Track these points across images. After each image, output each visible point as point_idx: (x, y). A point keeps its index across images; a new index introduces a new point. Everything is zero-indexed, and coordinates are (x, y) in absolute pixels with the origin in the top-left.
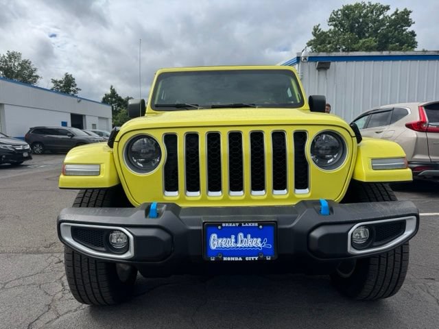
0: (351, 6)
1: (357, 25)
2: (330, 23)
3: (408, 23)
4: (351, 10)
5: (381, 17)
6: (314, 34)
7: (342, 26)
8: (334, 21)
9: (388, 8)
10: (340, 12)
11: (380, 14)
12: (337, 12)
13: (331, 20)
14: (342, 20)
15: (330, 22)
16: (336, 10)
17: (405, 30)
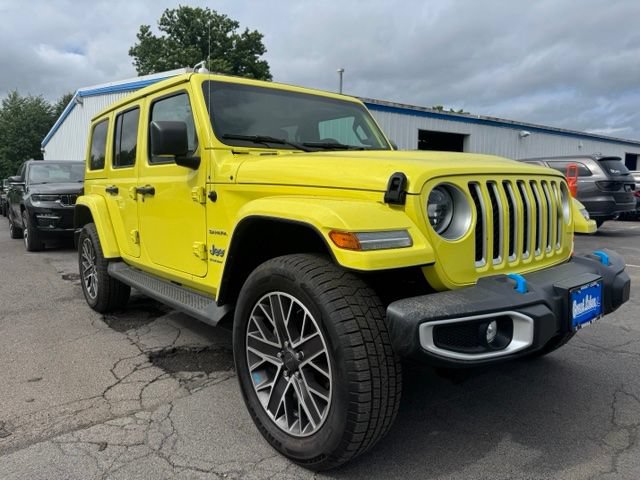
0: (191, 9)
1: (199, 38)
2: (163, 27)
3: (261, 50)
4: (192, 14)
5: (229, 35)
6: (141, 37)
7: (179, 34)
8: (168, 24)
9: (236, 25)
10: (175, 14)
11: (227, 31)
12: (172, 13)
13: (164, 22)
14: (180, 26)
15: (161, 24)
16: (170, 10)
17: (256, 58)
